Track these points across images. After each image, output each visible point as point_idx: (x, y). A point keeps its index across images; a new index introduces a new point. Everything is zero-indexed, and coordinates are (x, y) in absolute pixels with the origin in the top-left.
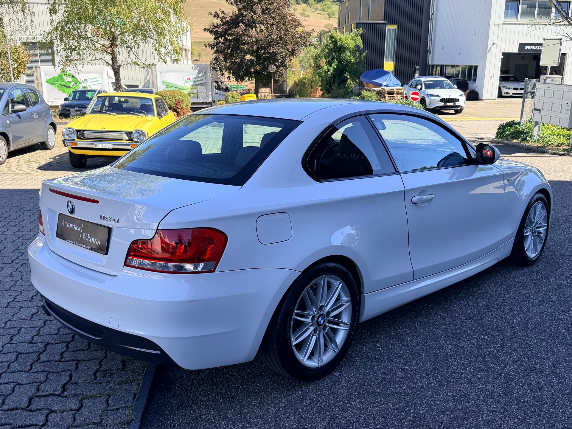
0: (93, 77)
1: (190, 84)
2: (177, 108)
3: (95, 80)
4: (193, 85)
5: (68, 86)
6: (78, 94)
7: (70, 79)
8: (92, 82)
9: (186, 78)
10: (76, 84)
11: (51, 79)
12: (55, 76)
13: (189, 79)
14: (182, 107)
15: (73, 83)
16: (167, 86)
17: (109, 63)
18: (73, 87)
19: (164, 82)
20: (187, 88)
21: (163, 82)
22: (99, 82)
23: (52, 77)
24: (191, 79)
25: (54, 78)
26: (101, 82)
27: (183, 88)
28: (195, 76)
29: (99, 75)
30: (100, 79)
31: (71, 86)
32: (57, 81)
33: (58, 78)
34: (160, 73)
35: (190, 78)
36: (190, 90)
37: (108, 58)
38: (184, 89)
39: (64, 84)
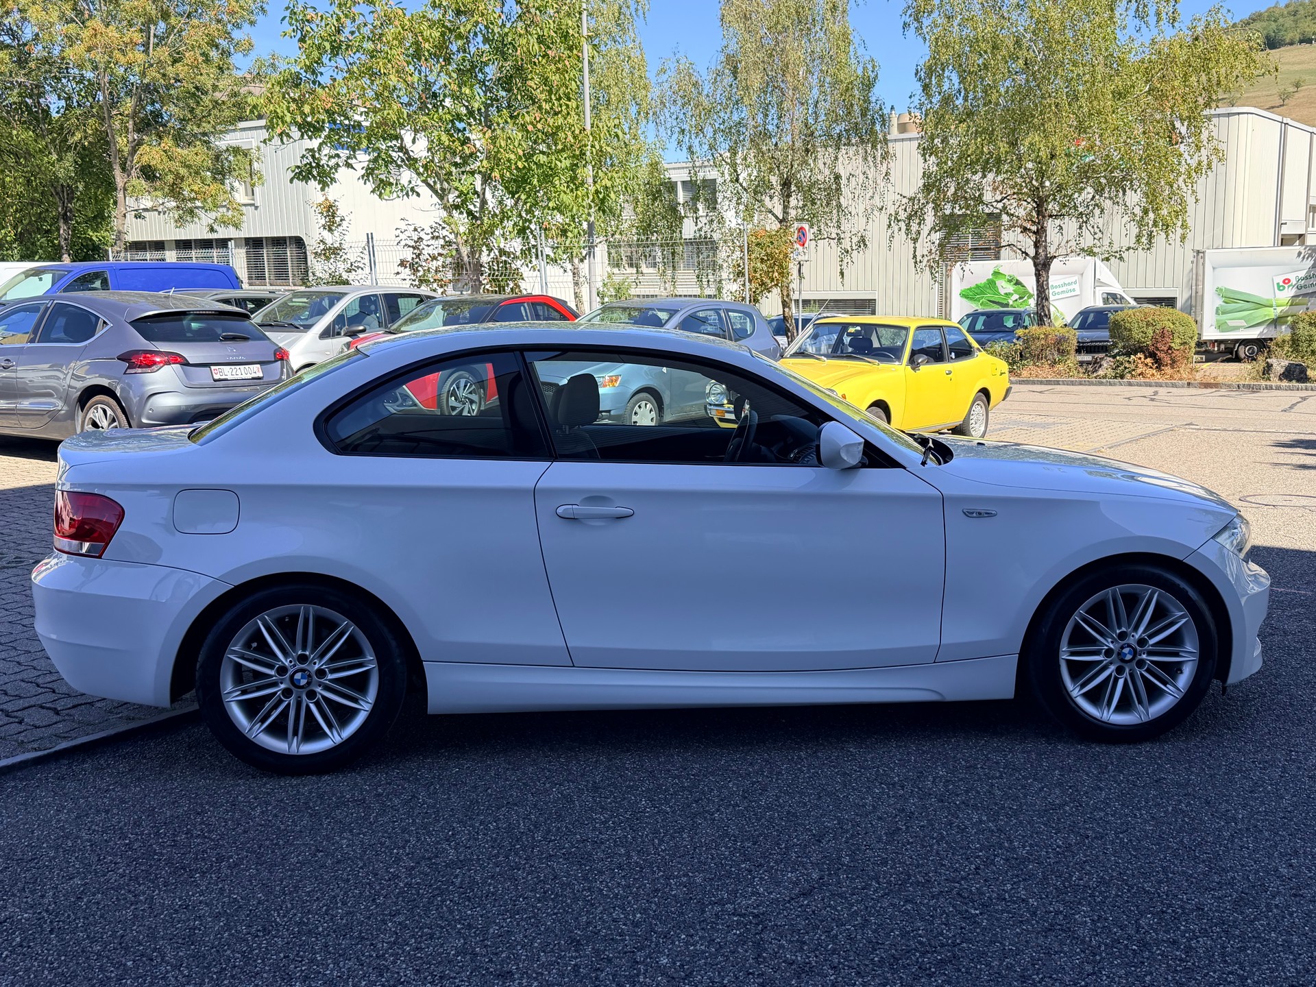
0: (1061, 282)
1: (1290, 292)
2: (1157, 349)
3: (1064, 289)
4: (1298, 296)
5: (1005, 302)
6: (982, 319)
7: (1010, 288)
8: (1058, 293)
9: (1280, 280)
10: (1020, 298)
11: (970, 289)
12: (979, 283)
13: (1286, 281)
14: (1170, 348)
15: (1016, 296)
16: (1227, 300)
17: (1027, 254)
18: (1015, 305)
19: (1221, 290)
20: (1280, 302)
21: (1219, 290)
22: (1073, 294)
23: (973, 286)
24: (1294, 282)
25: (978, 287)
26: (1077, 292)
27: (1268, 304)
28: (1302, 274)
29: (1076, 278)
30: (1076, 287)
31: (1011, 303)
32: (982, 293)
33: (985, 286)
34: (1214, 268)
35: (1289, 280)
36: (1285, 308)
37: (1028, 243)
38: (1271, 306)
39: (996, 298)
